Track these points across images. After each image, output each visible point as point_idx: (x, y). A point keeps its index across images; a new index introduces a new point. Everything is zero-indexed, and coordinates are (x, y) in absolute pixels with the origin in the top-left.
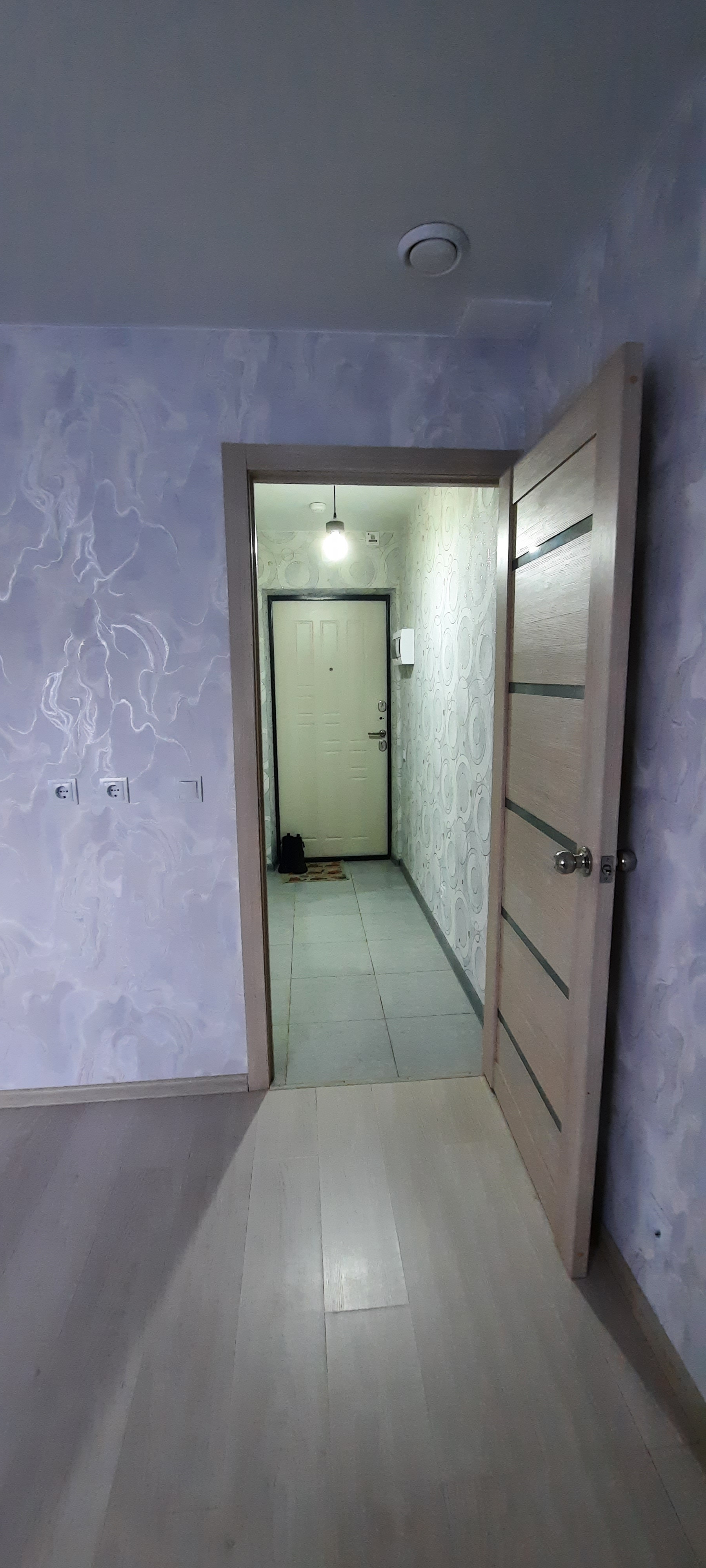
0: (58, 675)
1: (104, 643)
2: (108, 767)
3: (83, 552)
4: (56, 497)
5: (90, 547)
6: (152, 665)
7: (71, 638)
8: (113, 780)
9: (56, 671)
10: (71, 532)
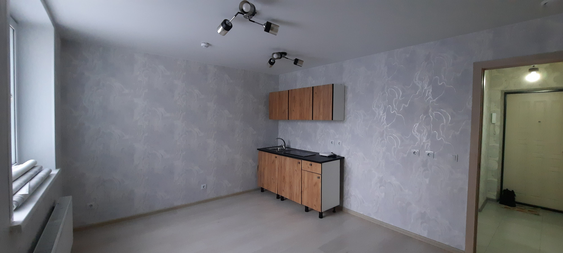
0: (418, 124)
1: (431, 117)
2: (429, 149)
3: (428, 94)
4: (422, 82)
5: (430, 93)
6: (445, 122)
7: (422, 115)
8: (429, 152)
9: (418, 123)
10: (425, 90)
